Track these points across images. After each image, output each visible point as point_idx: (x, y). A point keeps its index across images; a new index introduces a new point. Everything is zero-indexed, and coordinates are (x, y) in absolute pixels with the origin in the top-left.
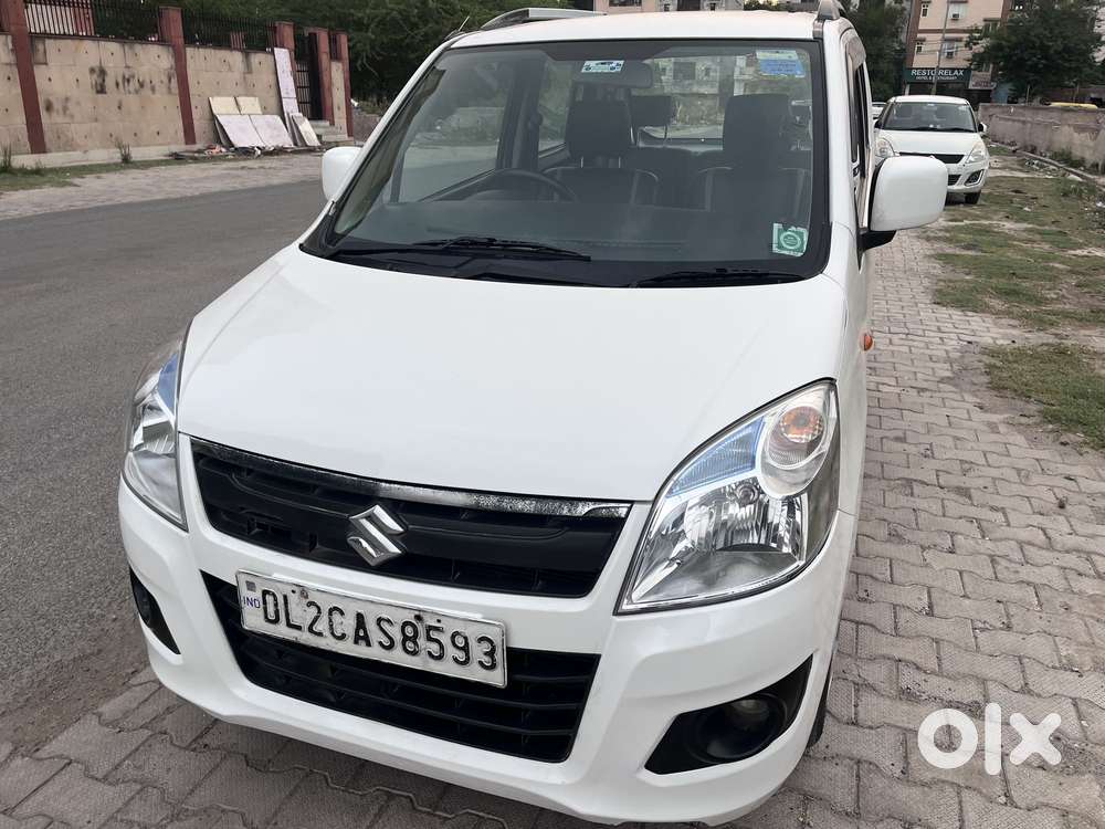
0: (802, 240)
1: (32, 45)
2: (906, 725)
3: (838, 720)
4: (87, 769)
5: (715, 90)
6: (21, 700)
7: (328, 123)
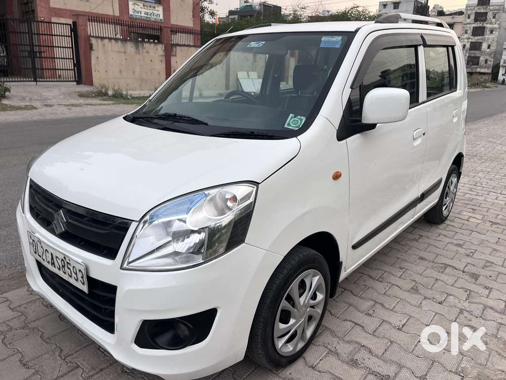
0: (301, 123)
1: (171, 48)
2: (339, 376)
3: (306, 364)
4: (10, 304)
5: (490, 71)
6: (11, 277)
7: (285, 83)
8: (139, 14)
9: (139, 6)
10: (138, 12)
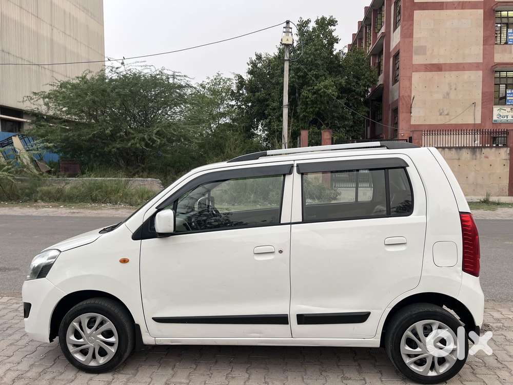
8: (505, 118)
9: (505, 110)
10: (504, 117)
